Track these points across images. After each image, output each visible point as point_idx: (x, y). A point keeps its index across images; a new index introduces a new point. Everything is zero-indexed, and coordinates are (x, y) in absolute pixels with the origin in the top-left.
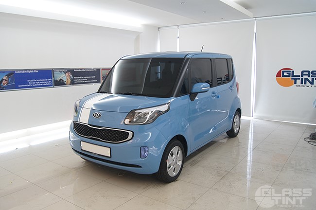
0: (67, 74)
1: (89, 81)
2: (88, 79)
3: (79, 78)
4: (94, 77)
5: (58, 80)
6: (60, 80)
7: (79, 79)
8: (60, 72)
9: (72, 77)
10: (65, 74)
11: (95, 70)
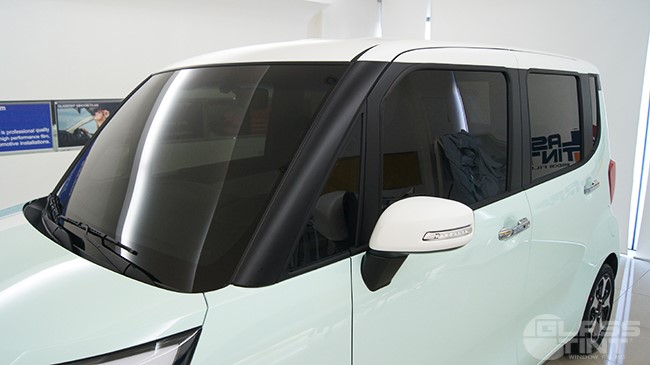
8: (76, 111)
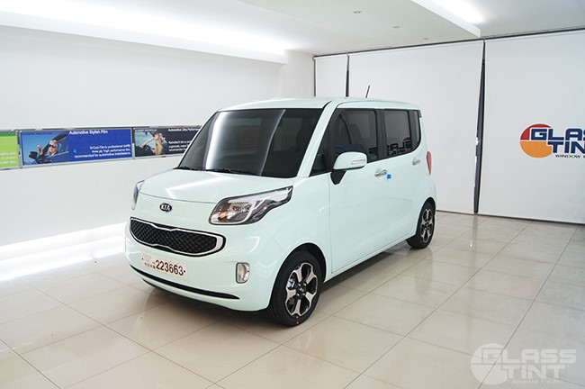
0: (157, 137)
3: (176, 142)
5: (142, 146)
6: (145, 146)
7: (176, 145)
8: (144, 134)
9: (165, 142)
10: (154, 136)
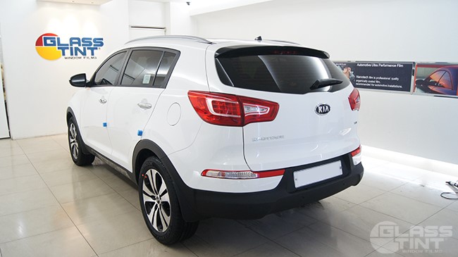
0: (345, 70)
1: (383, 85)
2: (383, 82)
3: (365, 77)
4: (396, 79)
7: (365, 79)
9: (353, 75)
10: (343, 69)
11: (402, 66)
